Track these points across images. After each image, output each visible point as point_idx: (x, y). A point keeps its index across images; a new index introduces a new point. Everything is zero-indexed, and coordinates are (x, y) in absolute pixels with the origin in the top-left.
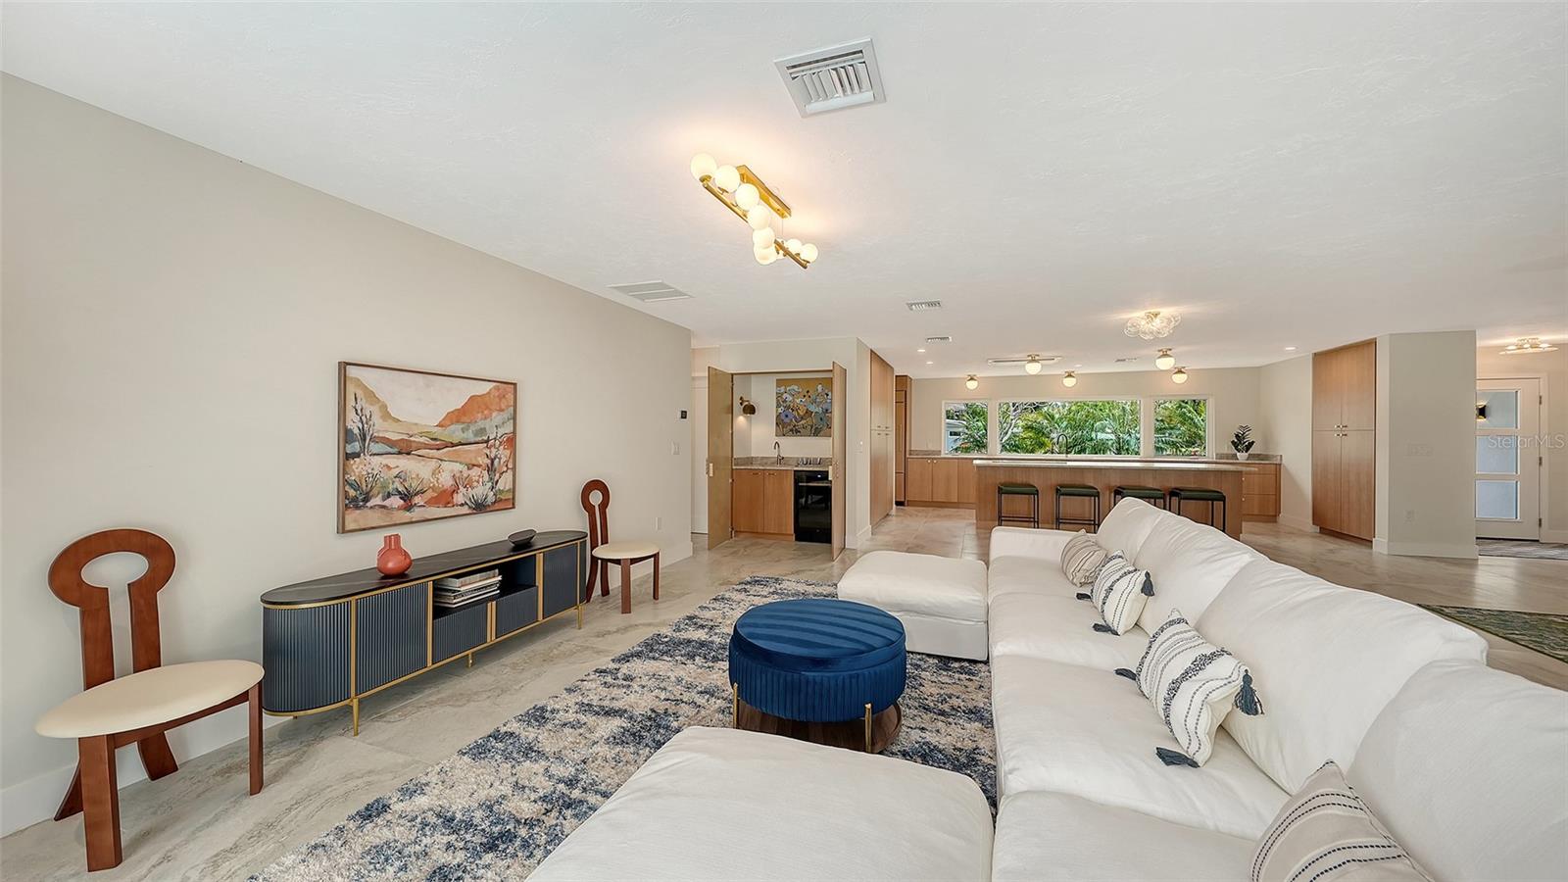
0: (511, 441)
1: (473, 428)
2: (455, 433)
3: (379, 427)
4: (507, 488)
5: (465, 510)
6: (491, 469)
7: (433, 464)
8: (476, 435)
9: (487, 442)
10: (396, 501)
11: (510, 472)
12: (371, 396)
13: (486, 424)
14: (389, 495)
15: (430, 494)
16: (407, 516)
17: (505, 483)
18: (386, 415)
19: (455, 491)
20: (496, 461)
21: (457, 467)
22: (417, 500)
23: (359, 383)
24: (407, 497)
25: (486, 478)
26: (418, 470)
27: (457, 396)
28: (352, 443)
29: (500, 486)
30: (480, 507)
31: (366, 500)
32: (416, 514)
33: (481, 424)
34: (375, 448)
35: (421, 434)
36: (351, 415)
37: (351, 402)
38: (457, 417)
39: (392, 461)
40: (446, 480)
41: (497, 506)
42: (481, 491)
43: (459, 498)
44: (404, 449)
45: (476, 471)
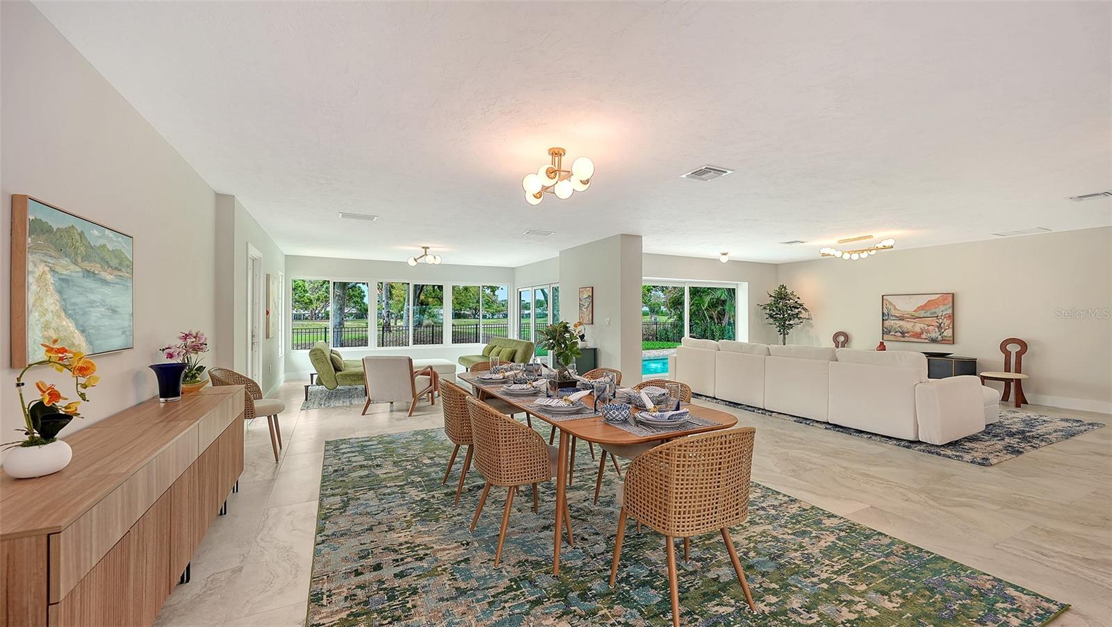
0: (952, 317)
1: (929, 312)
2: (922, 314)
3: (893, 312)
4: (949, 335)
5: (927, 341)
6: (939, 327)
7: (913, 324)
8: (931, 314)
9: (937, 317)
10: (899, 334)
11: (951, 330)
12: (891, 303)
13: (937, 310)
14: (896, 332)
15: (911, 333)
16: (903, 339)
17: (948, 333)
18: (895, 309)
19: (922, 333)
20: (942, 324)
21: (922, 326)
22: (906, 335)
23: (887, 300)
24: (903, 333)
25: (937, 330)
26: (907, 325)
27: (923, 301)
28: (885, 316)
29: (945, 334)
30: (934, 341)
31: (890, 332)
32: (906, 339)
33: (934, 310)
34: (891, 318)
35: (907, 314)
36: (885, 309)
37: (884, 304)
38: (922, 308)
39: (897, 322)
40: (917, 329)
41: (943, 342)
42: (933, 335)
43: (924, 336)
44: (901, 319)
45: (931, 328)
